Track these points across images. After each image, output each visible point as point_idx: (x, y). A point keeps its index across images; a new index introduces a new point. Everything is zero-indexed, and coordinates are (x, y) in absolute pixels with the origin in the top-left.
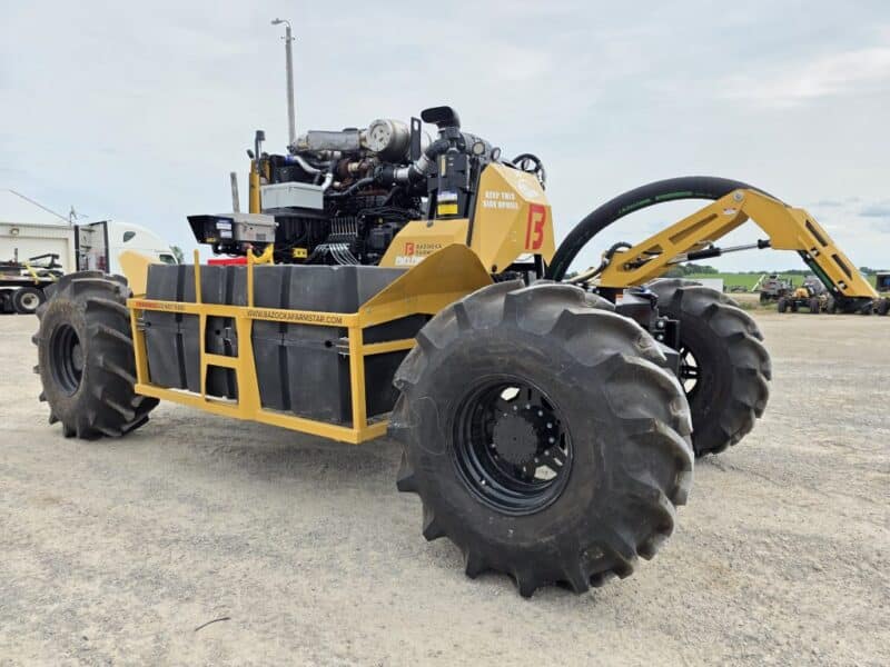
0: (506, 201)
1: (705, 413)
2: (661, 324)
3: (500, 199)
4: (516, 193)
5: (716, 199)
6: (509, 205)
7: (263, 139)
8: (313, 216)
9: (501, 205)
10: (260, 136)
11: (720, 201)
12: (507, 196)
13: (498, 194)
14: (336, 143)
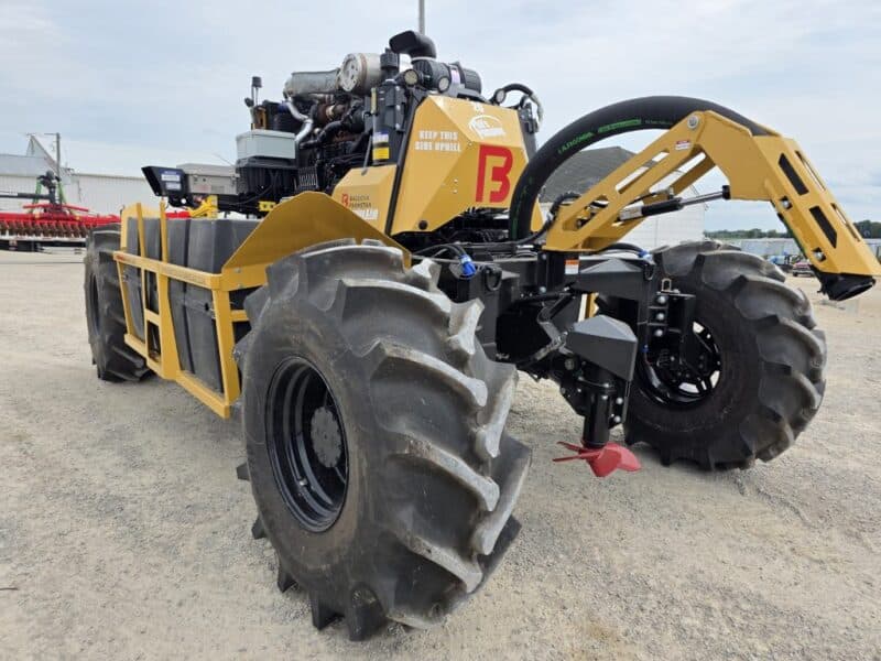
0: (444, 141)
1: (722, 417)
2: (662, 299)
3: (438, 139)
4: (460, 133)
5: (669, 127)
6: (448, 147)
7: (260, 86)
8: (285, 167)
9: (438, 146)
10: (256, 82)
11: (673, 129)
12: (447, 135)
13: (435, 134)
14: (318, 85)
